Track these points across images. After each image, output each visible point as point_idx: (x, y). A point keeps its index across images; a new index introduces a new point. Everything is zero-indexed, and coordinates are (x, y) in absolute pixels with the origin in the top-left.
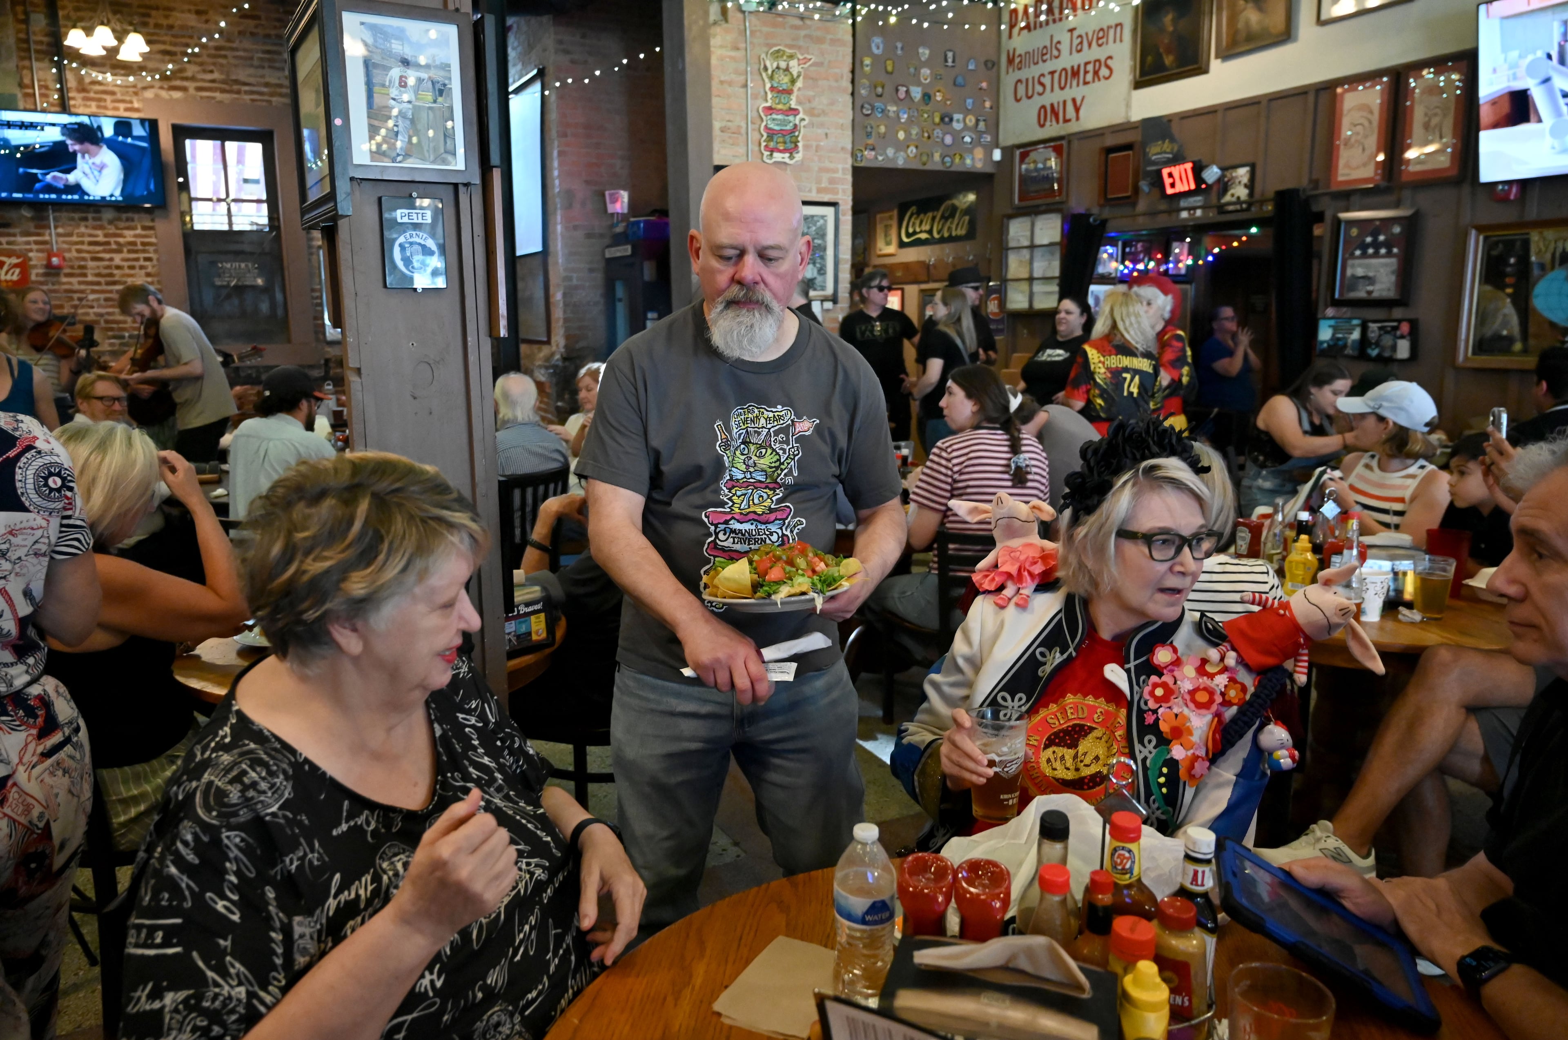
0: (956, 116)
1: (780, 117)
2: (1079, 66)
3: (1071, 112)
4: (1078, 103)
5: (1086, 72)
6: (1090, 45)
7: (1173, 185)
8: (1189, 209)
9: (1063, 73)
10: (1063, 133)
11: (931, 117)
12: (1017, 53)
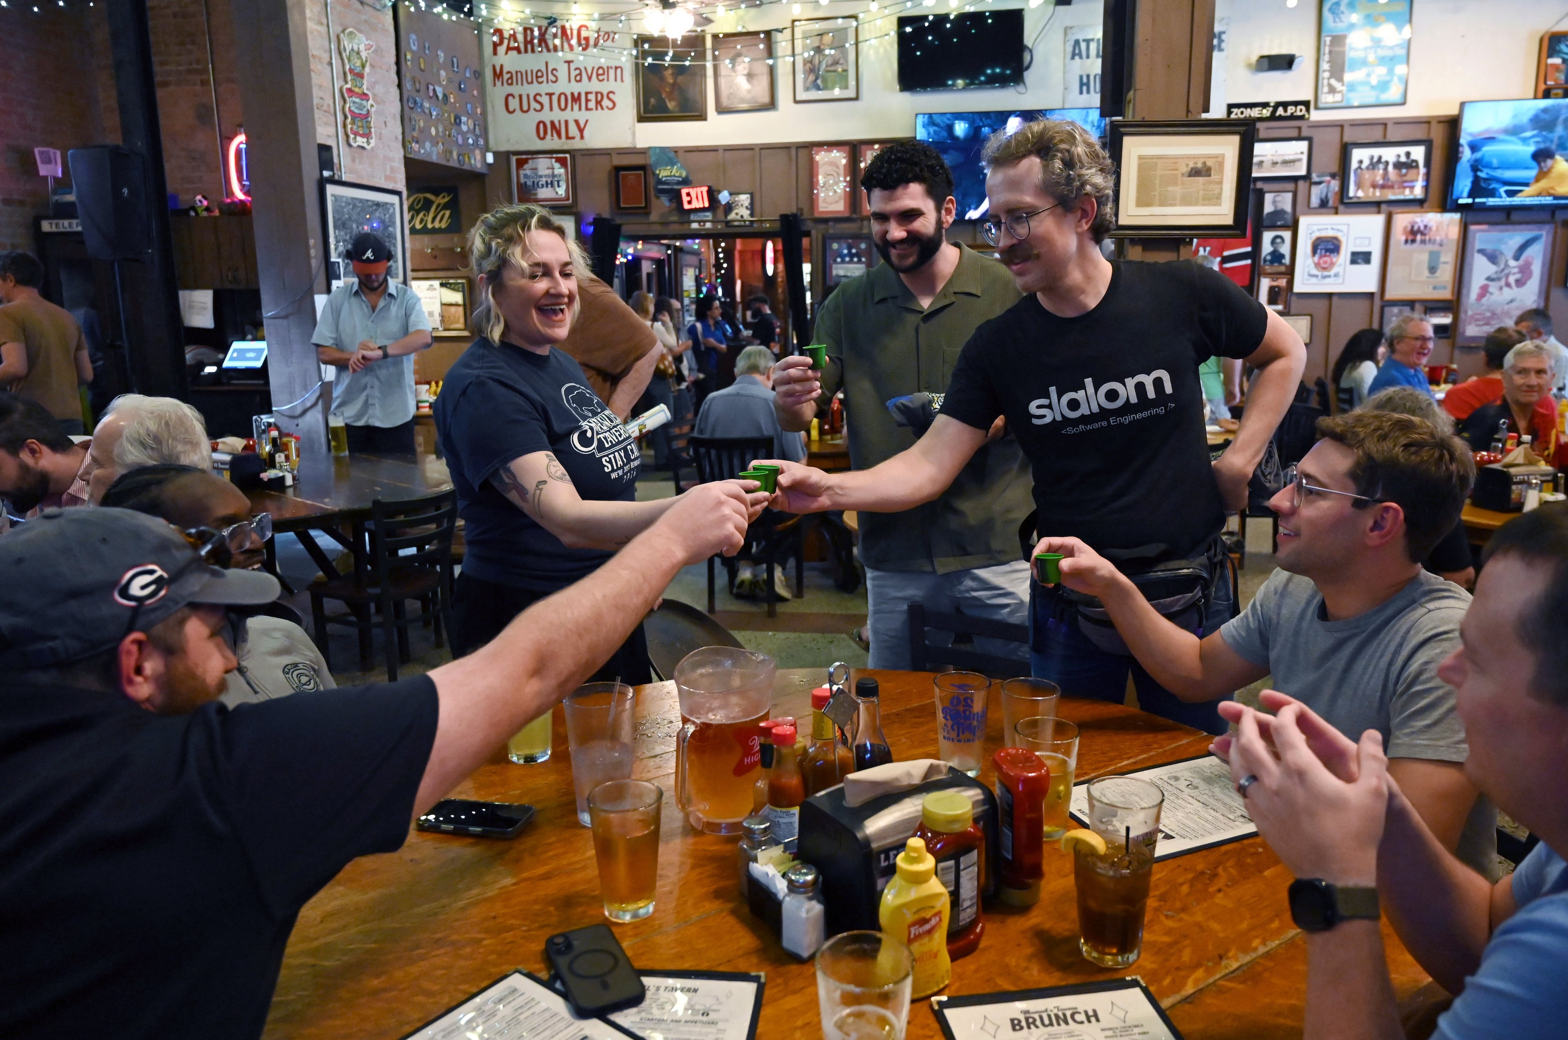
0: (464, 119)
1: (357, 100)
2: (579, 94)
3: (573, 130)
4: (582, 126)
5: (587, 100)
6: (590, 78)
7: (690, 202)
8: (699, 222)
9: (563, 97)
10: (566, 147)
11: (449, 116)
12: (505, 71)
